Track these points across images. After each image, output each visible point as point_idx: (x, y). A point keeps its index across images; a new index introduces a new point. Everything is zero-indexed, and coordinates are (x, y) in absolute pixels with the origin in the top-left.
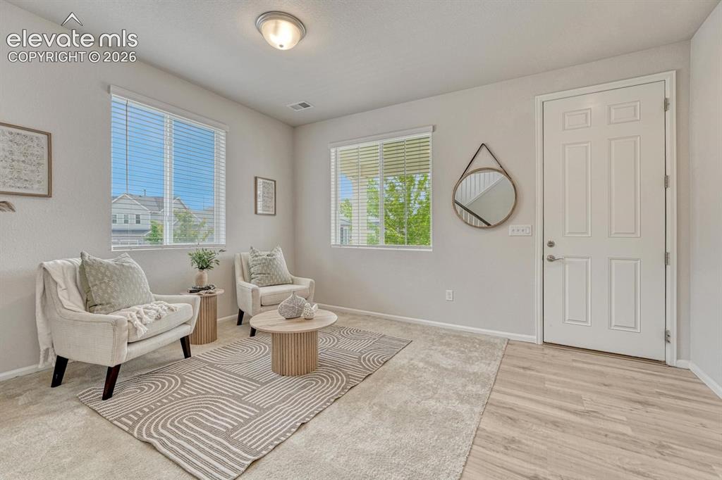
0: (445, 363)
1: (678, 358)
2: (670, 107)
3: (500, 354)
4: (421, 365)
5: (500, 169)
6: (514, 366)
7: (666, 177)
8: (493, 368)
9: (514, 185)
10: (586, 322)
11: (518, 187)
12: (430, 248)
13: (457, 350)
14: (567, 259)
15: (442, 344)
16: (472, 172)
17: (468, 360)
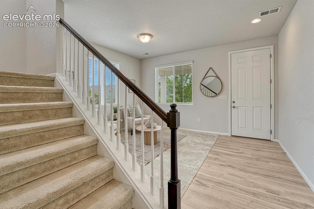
0: (198, 141)
1: (274, 139)
2: (272, 57)
3: (216, 139)
4: (190, 142)
5: (217, 76)
6: (221, 142)
7: (271, 80)
8: (213, 143)
9: (221, 82)
10: (245, 128)
11: (222, 83)
12: (192, 104)
13: (201, 138)
14: (239, 107)
15: (197, 136)
16: (207, 77)
17: (205, 140)
